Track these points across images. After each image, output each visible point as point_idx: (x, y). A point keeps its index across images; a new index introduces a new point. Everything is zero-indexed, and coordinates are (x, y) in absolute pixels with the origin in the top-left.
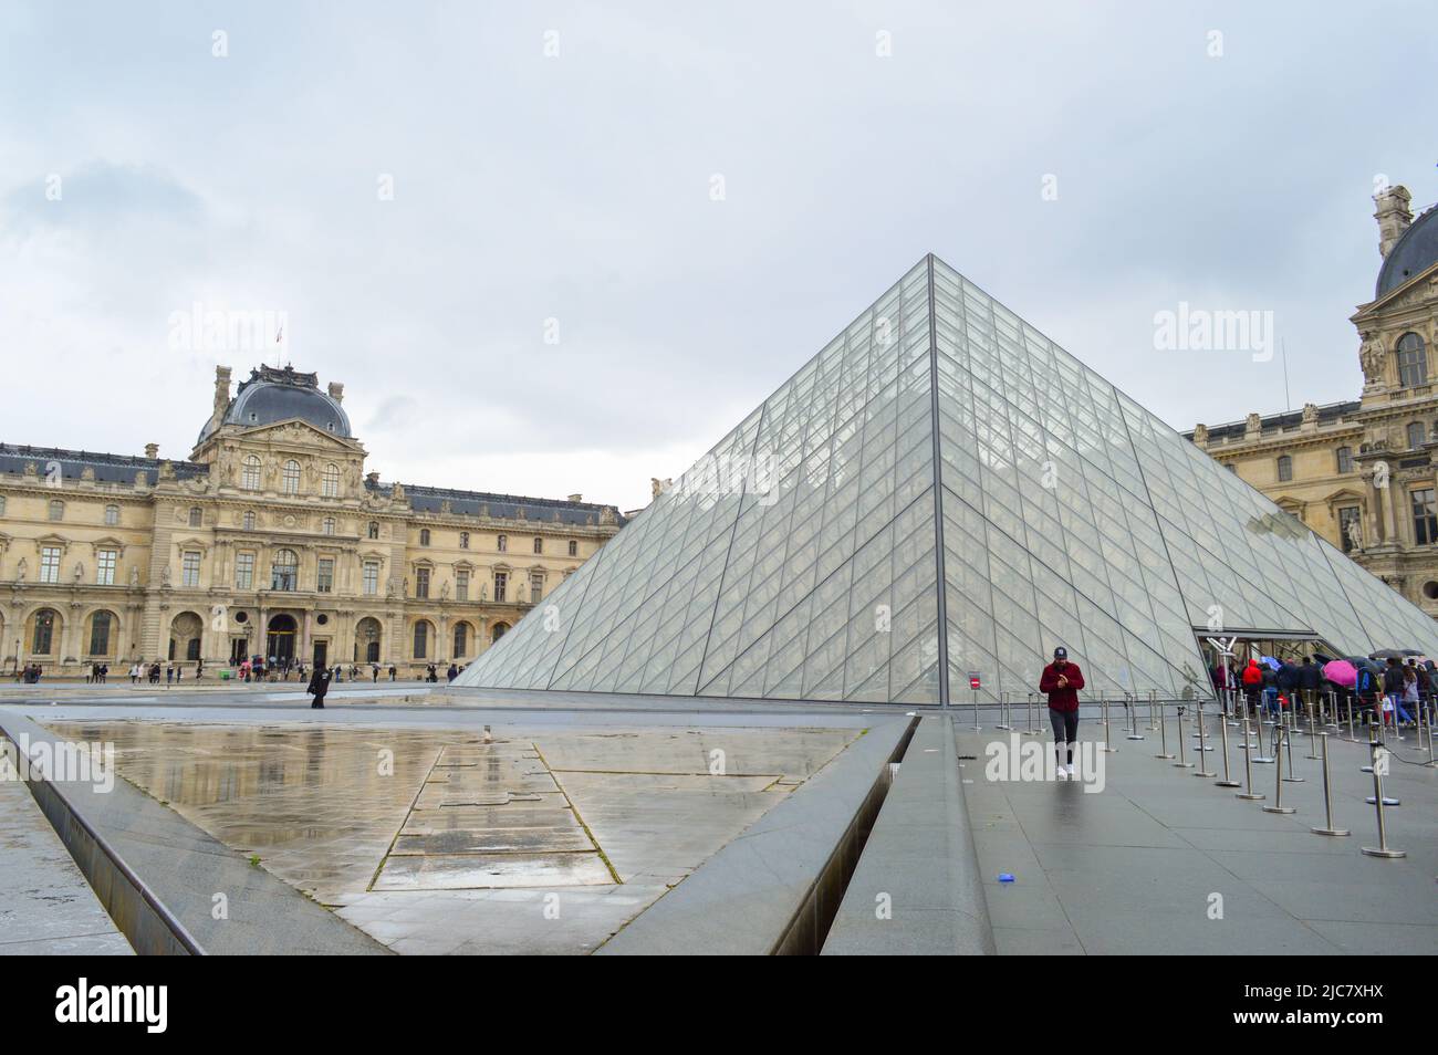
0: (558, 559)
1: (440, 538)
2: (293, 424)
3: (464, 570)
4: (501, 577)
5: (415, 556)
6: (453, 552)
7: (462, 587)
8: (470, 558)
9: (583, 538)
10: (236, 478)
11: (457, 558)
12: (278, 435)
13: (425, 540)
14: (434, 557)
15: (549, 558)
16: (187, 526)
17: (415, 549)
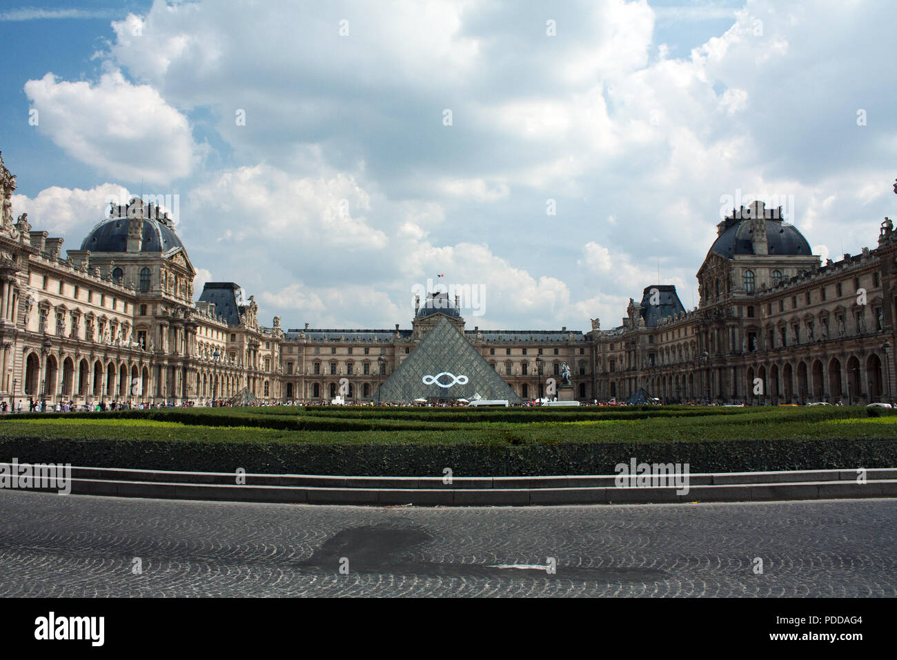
0: (549, 356)
1: (498, 352)
2: (437, 315)
3: (509, 364)
4: (525, 365)
5: (488, 359)
6: (503, 356)
7: (509, 370)
8: (511, 358)
9: (561, 347)
10: (420, 336)
11: (506, 358)
12: (433, 319)
13: (493, 352)
14: (497, 359)
15: (545, 356)
16: (405, 354)
17: (489, 356)
